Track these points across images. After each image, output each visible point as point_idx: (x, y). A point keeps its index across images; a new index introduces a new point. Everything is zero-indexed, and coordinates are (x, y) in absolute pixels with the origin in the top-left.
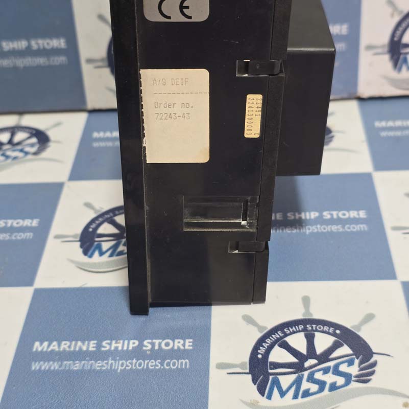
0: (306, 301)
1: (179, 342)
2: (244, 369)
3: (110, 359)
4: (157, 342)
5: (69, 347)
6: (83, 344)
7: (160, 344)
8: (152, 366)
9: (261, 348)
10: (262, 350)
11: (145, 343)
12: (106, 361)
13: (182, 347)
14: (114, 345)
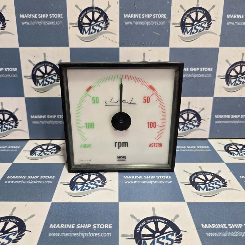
0: (153, 209)
1: (107, 226)
2: (132, 237)
3: (80, 232)
4: (98, 225)
5: (64, 227)
6: (70, 226)
7: (99, 226)
8: (96, 235)
9: (138, 228)
10: (139, 229)
11: (94, 225)
12: (78, 233)
13: (108, 228)
14: (81, 226)
